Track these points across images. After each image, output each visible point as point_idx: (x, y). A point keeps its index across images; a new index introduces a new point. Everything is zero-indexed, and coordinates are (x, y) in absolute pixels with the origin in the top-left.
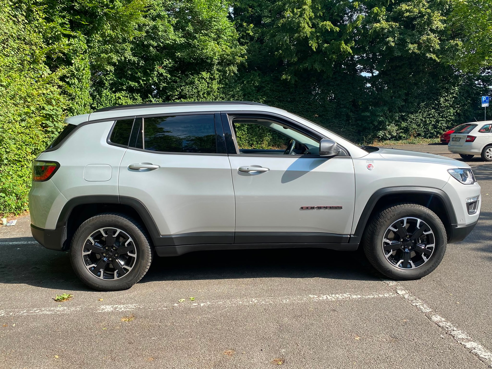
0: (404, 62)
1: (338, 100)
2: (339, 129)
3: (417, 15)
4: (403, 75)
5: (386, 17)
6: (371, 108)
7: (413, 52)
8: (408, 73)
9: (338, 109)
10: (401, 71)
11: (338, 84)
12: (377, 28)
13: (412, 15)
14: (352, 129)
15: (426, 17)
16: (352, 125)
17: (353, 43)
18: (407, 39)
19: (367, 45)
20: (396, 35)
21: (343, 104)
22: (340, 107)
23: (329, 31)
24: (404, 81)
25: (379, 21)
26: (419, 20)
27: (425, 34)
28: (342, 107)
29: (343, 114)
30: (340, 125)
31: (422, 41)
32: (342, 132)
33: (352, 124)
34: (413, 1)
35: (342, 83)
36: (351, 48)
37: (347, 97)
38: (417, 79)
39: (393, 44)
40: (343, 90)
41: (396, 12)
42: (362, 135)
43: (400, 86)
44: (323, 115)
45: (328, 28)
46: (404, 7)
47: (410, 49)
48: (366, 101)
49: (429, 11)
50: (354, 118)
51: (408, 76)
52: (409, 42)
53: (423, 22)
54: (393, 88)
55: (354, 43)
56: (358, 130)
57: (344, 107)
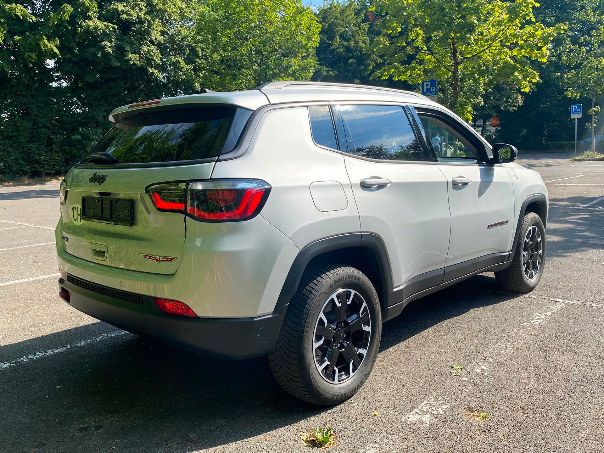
0: (119, 75)
1: (35, 117)
2: (39, 156)
3: (136, 21)
4: (117, 91)
5: (98, 14)
6: (82, 130)
7: (134, 64)
8: (123, 88)
9: (35, 129)
10: (115, 85)
11: (33, 94)
12: (90, 26)
13: (130, 19)
14: (57, 157)
15: (146, 24)
16: (57, 152)
17: (57, 41)
18: (126, 47)
19: (76, 47)
20: (113, 40)
21: (41, 123)
22: (38, 127)
23: (21, 18)
24: (118, 99)
25: (89, 18)
26: (137, 26)
27: (144, 44)
28: (41, 127)
29: (43, 136)
30: (39, 151)
31: (143, 52)
32: (43, 161)
33: (56, 150)
34: (129, 2)
35: (38, 94)
36: (56, 46)
37: (47, 114)
38: (133, 97)
39: (110, 50)
40: (41, 104)
41: (108, 11)
42: (71, 164)
43: (114, 104)
44: (13, 136)
45: (19, 14)
46: (120, 7)
47: (131, 59)
48: (74, 120)
49: (149, 17)
50: (58, 142)
51: (123, 93)
52: (128, 51)
53: (143, 29)
54: (106, 106)
55: (59, 41)
56: (65, 158)
57: (43, 127)
